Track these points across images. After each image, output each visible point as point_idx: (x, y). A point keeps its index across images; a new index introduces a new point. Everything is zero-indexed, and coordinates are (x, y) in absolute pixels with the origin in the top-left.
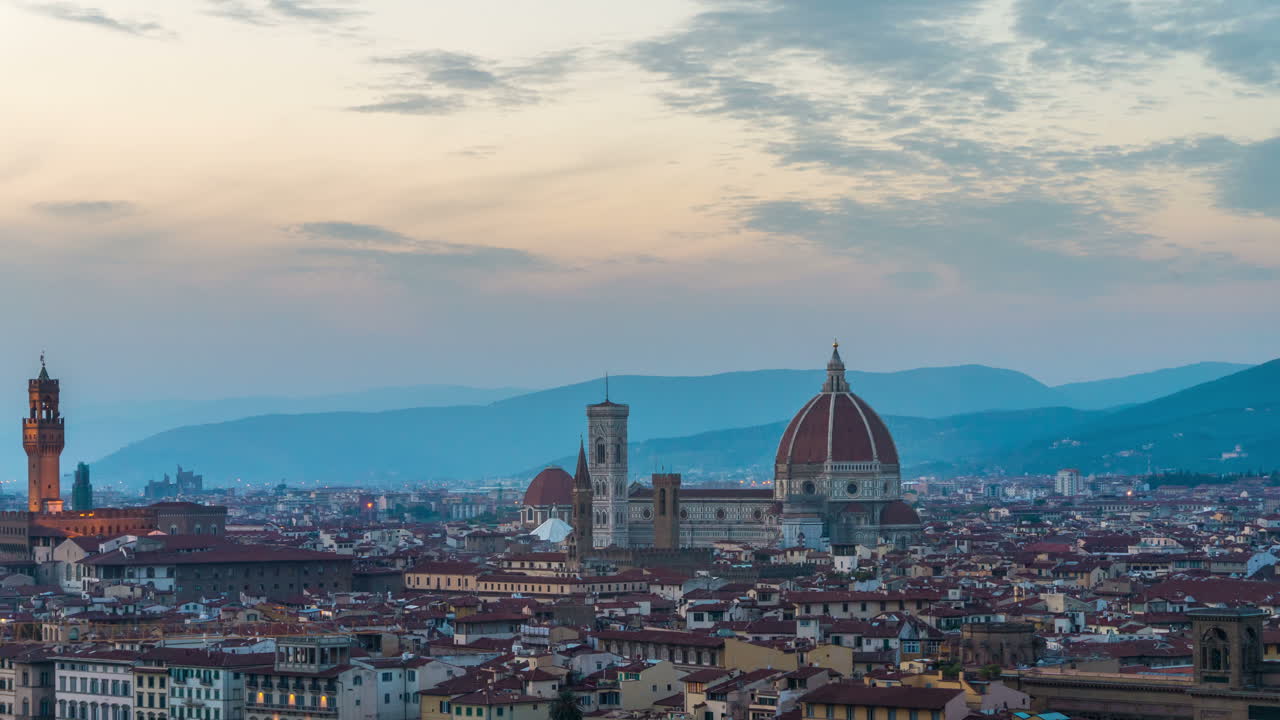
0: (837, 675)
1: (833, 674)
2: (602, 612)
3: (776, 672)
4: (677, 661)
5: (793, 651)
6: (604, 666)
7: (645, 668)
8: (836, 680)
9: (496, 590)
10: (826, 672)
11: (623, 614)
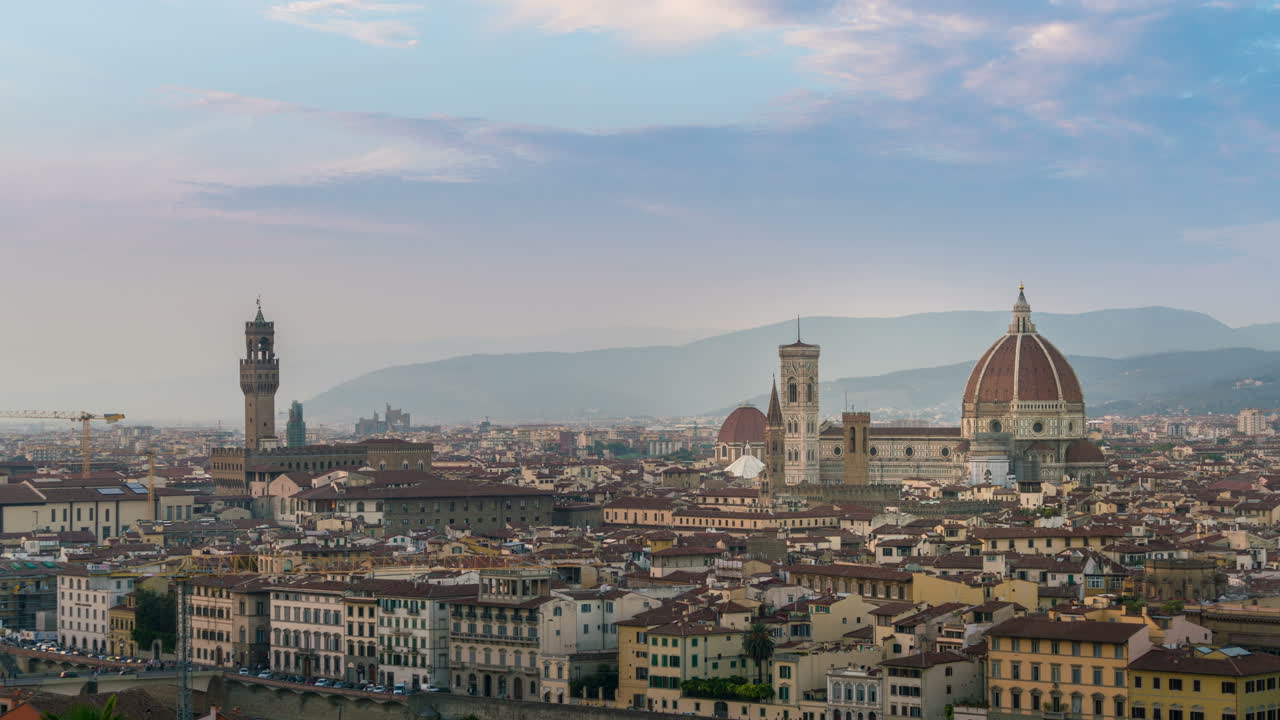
0: (1023, 609)
1: (1018, 608)
2: (793, 547)
3: (963, 605)
4: (866, 595)
5: (980, 586)
6: (795, 600)
7: (836, 601)
8: (1021, 614)
9: (691, 524)
10: (1012, 605)
11: (814, 549)
